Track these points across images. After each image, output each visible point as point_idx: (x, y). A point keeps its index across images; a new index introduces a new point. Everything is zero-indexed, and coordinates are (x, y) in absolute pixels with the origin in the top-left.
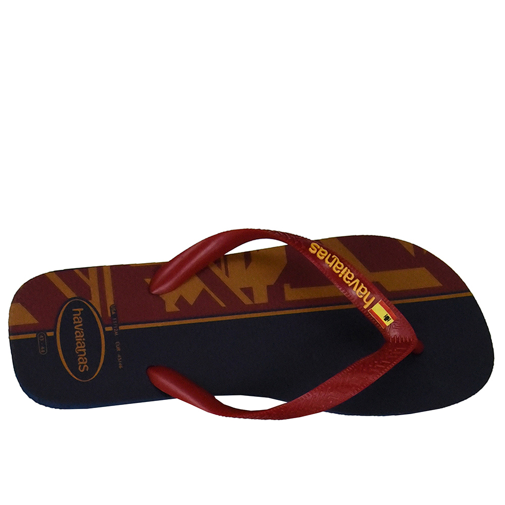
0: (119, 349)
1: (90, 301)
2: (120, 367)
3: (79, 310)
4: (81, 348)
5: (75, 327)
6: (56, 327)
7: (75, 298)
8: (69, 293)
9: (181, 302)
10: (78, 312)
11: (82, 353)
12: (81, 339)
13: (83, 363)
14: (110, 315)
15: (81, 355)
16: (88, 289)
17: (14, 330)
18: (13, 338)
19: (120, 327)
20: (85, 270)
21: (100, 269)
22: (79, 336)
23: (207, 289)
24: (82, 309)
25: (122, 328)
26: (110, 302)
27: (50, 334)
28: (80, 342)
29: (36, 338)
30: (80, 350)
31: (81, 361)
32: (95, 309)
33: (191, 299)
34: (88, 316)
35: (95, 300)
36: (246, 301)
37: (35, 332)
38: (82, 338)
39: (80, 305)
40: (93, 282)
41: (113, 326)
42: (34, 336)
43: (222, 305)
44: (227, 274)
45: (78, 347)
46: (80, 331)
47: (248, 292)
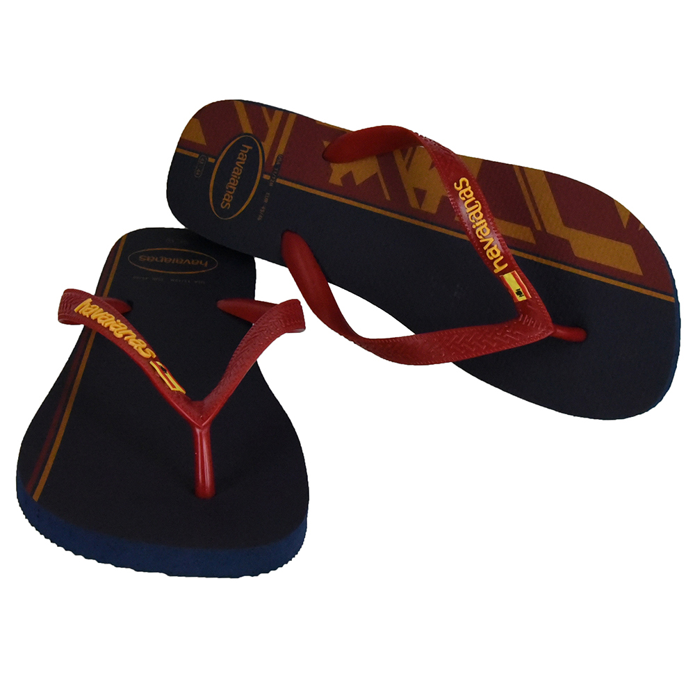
0: (266, 201)
1: (262, 143)
2: (259, 219)
3: (248, 147)
4: (233, 184)
5: (237, 163)
6: (220, 155)
7: (250, 134)
8: (247, 128)
9: (348, 178)
10: (246, 149)
11: (231, 190)
12: (236, 177)
14: (274, 164)
15: (229, 192)
16: (267, 129)
17: (182, 143)
18: (180, 151)
19: (277, 179)
20: (271, 109)
21: (286, 113)
22: (237, 173)
23: (380, 175)
24: (251, 148)
25: (278, 181)
26: (281, 149)
27: (211, 160)
28: (234, 179)
29: (197, 159)
30: (231, 187)
31: (227, 197)
32: (263, 152)
33: (359, 179)
35: (267, 145)
36: (414, 203)
37: (197, 152)
38: (238, 176)
39: (250, 142)
40: (273, 126)
41: (272, 176)
42: (196, 156)
43: (388, 198)
44: (408, 166)
45: (230, 183)
46: (240, 168)
47: (421, 194)
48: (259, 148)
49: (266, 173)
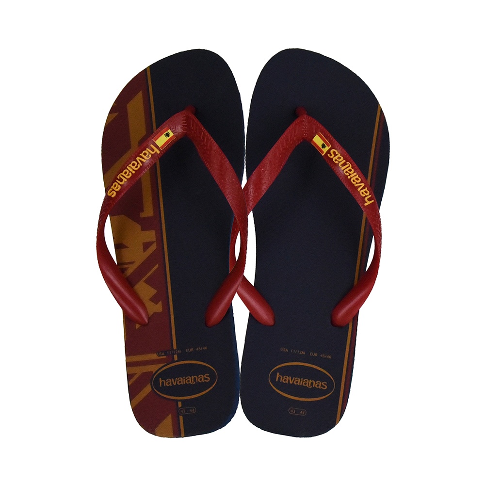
0: (192, 349)
1: (154, 373)
2: (206, 348)
3: (161, 382)
4: (191, 380)
5: (175, 384)
6: (174, 400)
7: (151, 385)
8: (148, 389)
9: (154, 299)
10: (163, 382)
11: (195, 379)
12: (184, 380)
13: (203, 378)
14: (165, 357)
15: (197, 380)
16: (144, 374)
17: (177, 434)
18: (183, 434)
19: (174, 349)
20: (129, 377)
21: (128, 365)
22: (182, 381)
23: (144, 279)
24: (160, 379)
25: (175, 347)
26: (154, 356)
27: (180, 404)
28: (186, 381)
29: (183, 415)
30: (193, 380)
31: (201, 380)
33: (153, 292)
34: (165, 375)
35: (153, 368)
36: (153, 247)
37: (178, 417)
38: (183, 379)
39: (156, 381)
40: (139, 371)
41: (173, 354)
42: (181, 418)
43: (156, 267)
44: (132, 263)
46: (177, 380)
47: (146, 246)
48: (158, 373)
49: (173, 358)
